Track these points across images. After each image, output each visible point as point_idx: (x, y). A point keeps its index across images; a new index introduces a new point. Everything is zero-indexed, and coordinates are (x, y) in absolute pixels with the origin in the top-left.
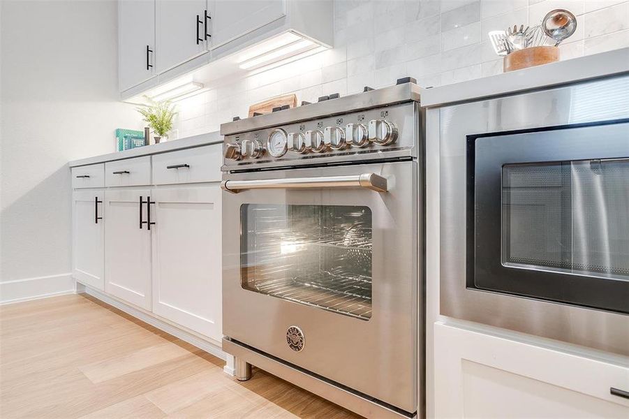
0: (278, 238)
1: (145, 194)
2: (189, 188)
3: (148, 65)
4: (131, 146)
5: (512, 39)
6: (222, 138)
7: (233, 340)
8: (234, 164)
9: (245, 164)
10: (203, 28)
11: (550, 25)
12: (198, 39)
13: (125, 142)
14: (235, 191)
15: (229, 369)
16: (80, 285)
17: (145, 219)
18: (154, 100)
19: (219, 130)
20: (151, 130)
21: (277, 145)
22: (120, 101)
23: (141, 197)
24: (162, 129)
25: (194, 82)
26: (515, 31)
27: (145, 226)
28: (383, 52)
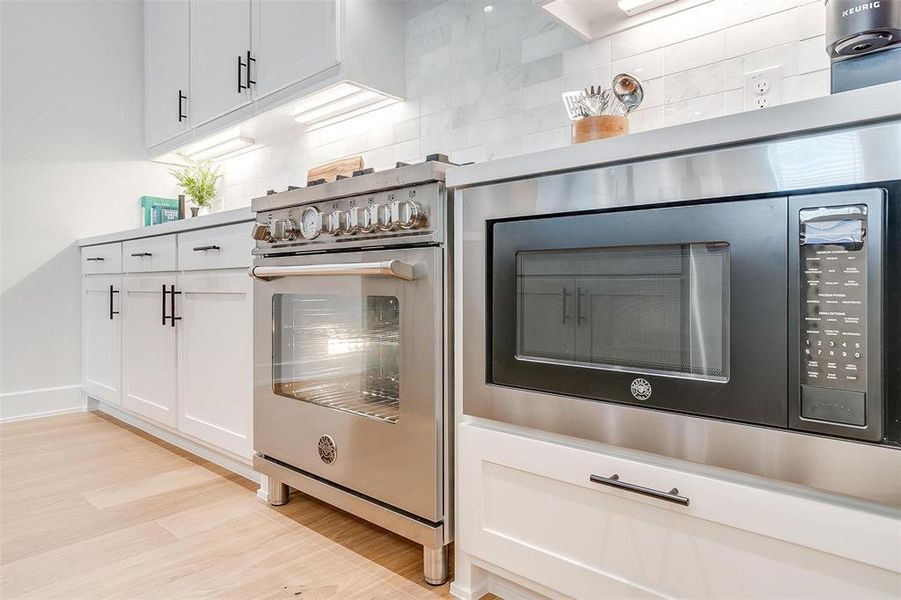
0: (324, 335)
1: (169, 281)
2: (220, 275)
3: (180, 116)
4: (161, 219)
5: (588, 103)
6: (254, 215)
7: (267, 457)
8: (265, 244)
9: (280, 246)
10: (245, 72)
11: (620, 90)
12: (240, 86)
13: (153, 214)
14: (266, 279)
15: (263, 493)
16: (92, 400)
17: (168, 313)
18: (192, 158)
19: (250, 205)
20: (188, 198)
21: (311, 225)
22: (147, 160)
23: (164, 286)
24: (202, 197)
25: (241, 137)
26: (592, 92)
27: (169, 321)
28: (460, 108)
